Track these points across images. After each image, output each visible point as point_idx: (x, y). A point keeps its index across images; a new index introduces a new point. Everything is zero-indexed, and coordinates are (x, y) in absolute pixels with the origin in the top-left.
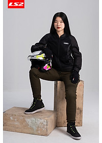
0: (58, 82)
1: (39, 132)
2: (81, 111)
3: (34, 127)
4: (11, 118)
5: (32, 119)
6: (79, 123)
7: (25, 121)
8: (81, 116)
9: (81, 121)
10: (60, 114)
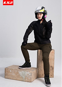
0: (39, 50)
1: (26, 80)
2: (53, 68)
3: (23, 77)
4: (10, 71)
5: (22, 72)
6: (52, 75)
7: (18, 73)
8: (53, 72)
9: (53, 74)
10: (40, 69)
